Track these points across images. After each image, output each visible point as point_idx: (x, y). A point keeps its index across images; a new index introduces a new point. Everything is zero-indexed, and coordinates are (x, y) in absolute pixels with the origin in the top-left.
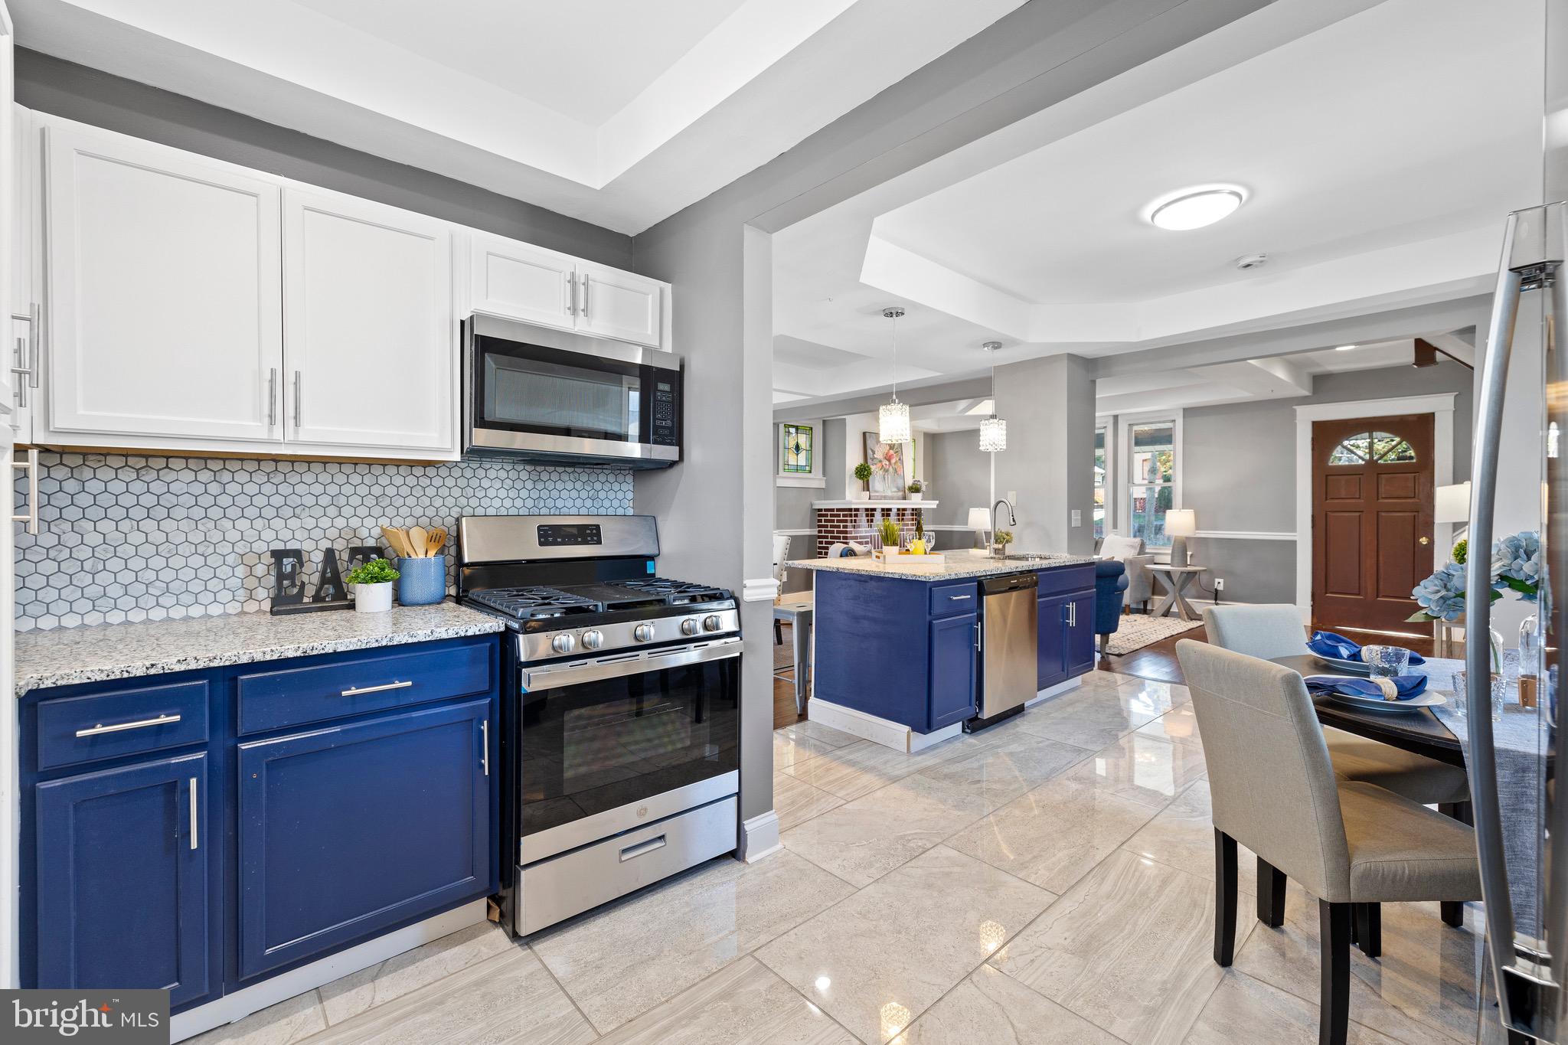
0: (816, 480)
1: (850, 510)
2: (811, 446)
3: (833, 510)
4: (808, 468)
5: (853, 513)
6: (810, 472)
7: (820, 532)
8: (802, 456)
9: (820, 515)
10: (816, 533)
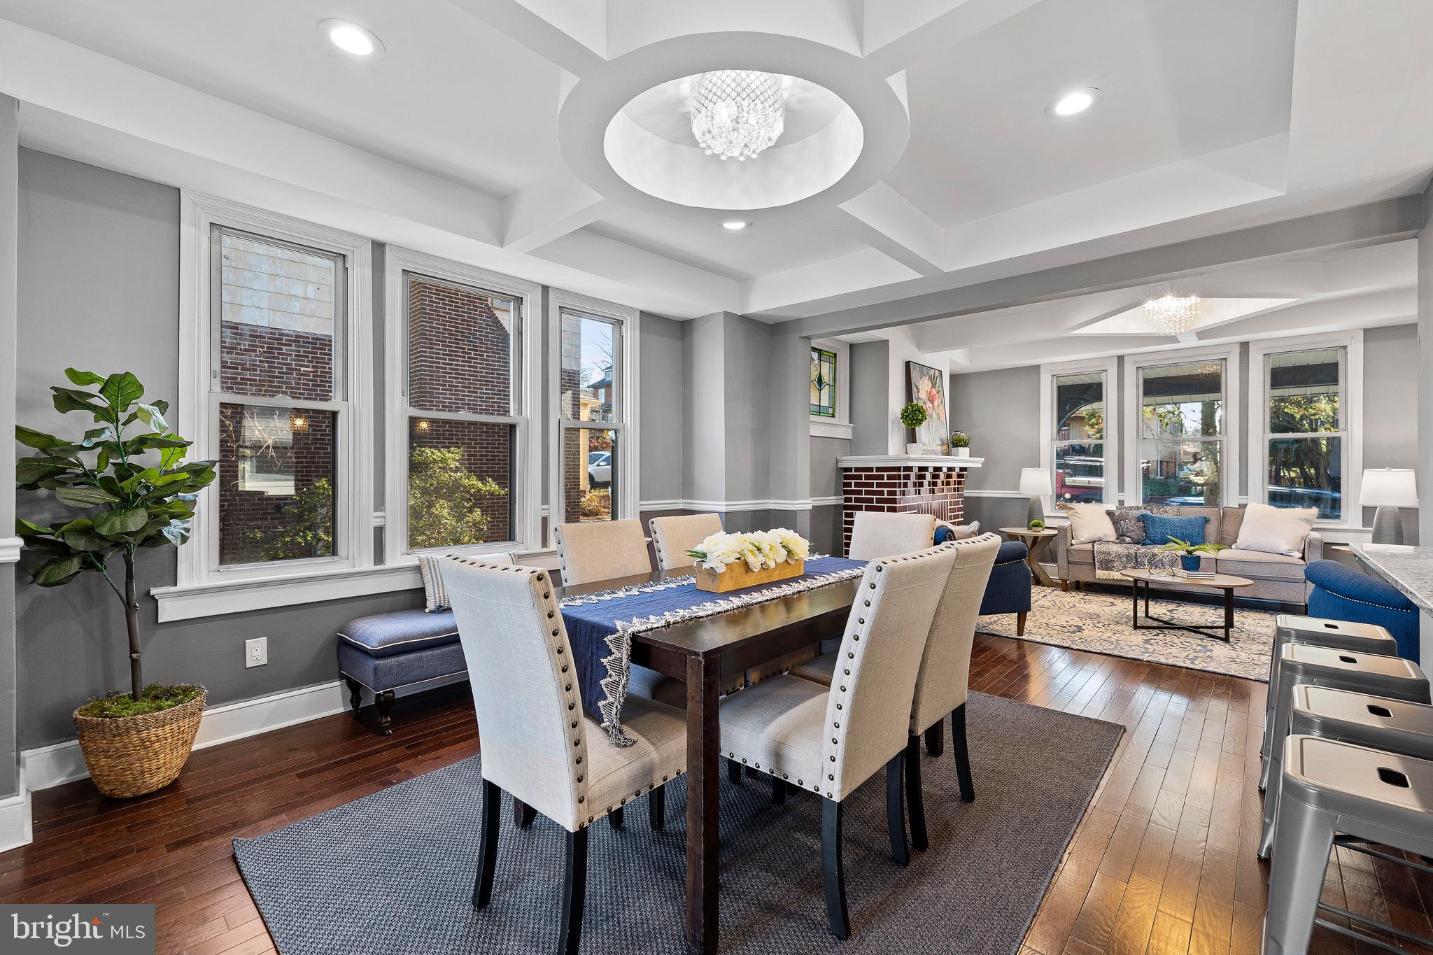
0: (840, 428)
1: (898, 469)
2: (835, 380)
3: (871, 469)
4: (831, 410)
5: (902, 473)
6: (833, 416)
7: (846, 500)
8: (825, 391)
9: (846, 477)
10: (842, 502)
